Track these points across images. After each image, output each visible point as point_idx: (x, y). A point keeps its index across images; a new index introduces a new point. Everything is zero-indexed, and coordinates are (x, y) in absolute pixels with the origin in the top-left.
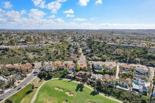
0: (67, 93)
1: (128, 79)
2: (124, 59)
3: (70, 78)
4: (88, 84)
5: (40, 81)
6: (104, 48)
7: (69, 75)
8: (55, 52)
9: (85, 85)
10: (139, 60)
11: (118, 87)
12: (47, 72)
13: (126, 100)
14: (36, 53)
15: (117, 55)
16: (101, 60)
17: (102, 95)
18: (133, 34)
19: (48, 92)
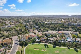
0: (42, 50)
1: (64, 37)
2: (56, 29)
3: (38, 42)
4: (49, 43)
5: (22, 48)
6: (44, 25)
7: (36, 41)
8: (20, 29)
9: (48, 44)
10: (62, 29)
11: (62, 42)
12: (24, 41)
13: (68, 47)
14: (9, 31)
15: (52, 28)
16: (46, 31)
17: (58, 47)
18: (48, 17)
19: (32, 52)
